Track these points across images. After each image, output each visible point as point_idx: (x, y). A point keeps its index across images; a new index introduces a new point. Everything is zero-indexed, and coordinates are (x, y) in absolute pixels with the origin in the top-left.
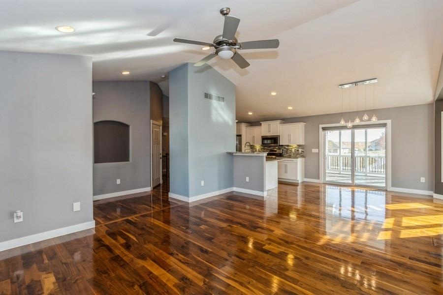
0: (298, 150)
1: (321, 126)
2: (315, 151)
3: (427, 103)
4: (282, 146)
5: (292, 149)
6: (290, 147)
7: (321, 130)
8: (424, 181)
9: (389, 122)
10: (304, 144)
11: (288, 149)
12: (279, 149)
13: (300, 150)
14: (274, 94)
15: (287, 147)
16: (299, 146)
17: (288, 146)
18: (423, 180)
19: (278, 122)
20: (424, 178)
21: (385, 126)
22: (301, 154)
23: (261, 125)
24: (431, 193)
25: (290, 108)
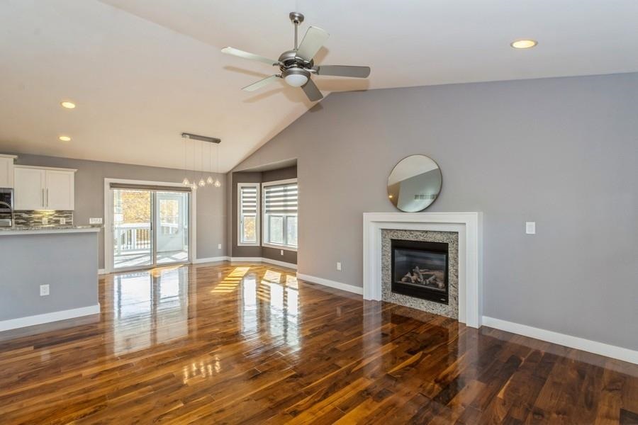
0: (57, 221)
1: (108, 181)
2: (95, 221)
3: (222, 172)
5: (40, 218)
7: (107, 187)
8: (221, 248)
10: (72, 209)
14: (69, 105)
16: (60, 212)
20: (220, 245)
21: (189, 191)
25: (65, 139)
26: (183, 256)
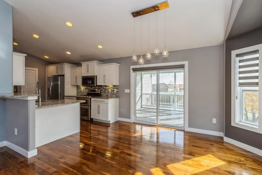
0: (114, 91)
1: (132, 67)
2: (127, 91)
3: (215, 45)
4: (101, 86)
5: (109, 89)
6: (107, 88)
8: (215, 123)
9: (186, 63)
10: (118, 85)
11: (105, 89)
12: (99, 89)
13: (115, 90)
15: (105, 88)
16: (114, 86)
17: (106, 86)
18: (214, 121)
19: (95, 63)
20: (215, 119)
21: (183, 67)
22: (116, 94)
23: (82, 66)
24: (221, 134)
26: (180, 122)
